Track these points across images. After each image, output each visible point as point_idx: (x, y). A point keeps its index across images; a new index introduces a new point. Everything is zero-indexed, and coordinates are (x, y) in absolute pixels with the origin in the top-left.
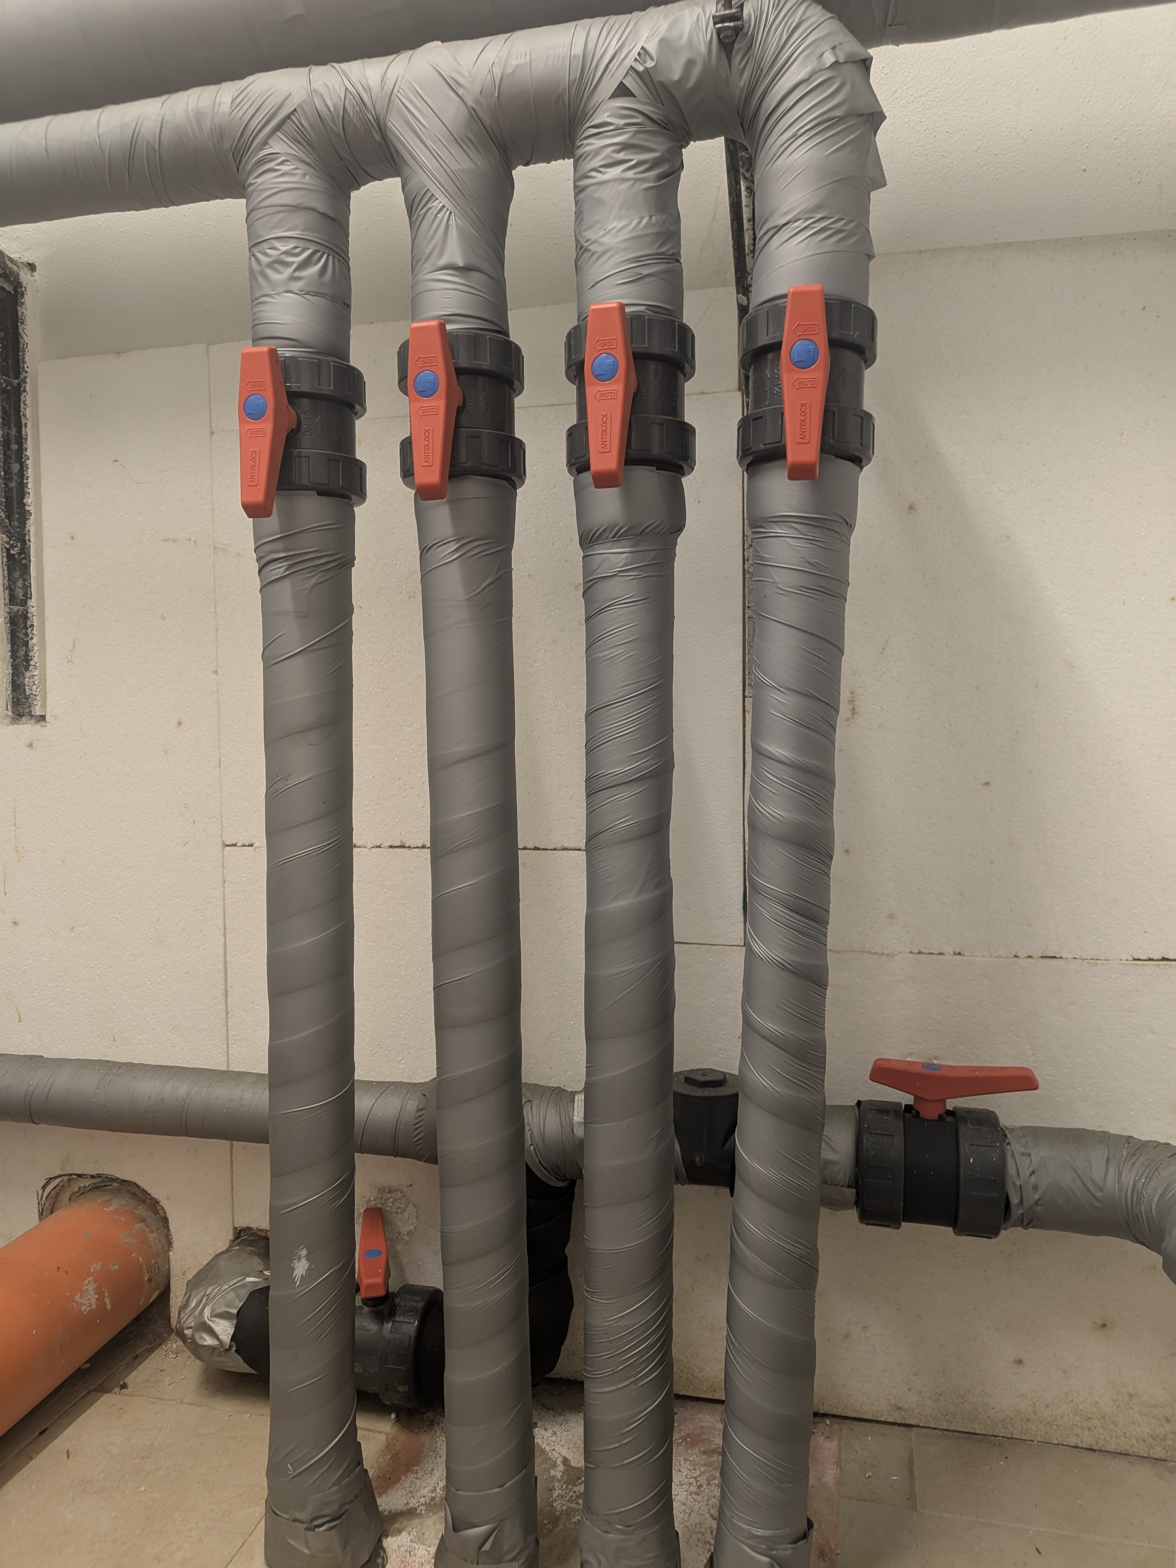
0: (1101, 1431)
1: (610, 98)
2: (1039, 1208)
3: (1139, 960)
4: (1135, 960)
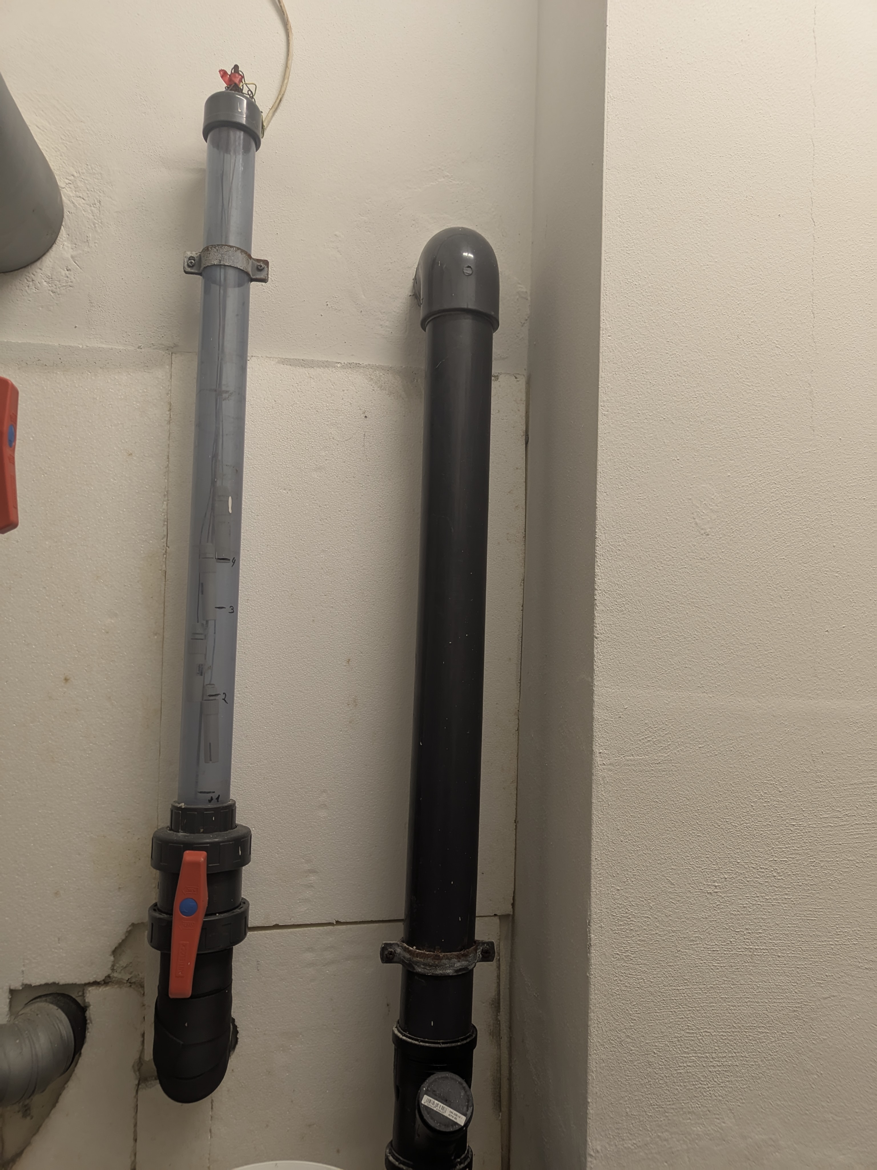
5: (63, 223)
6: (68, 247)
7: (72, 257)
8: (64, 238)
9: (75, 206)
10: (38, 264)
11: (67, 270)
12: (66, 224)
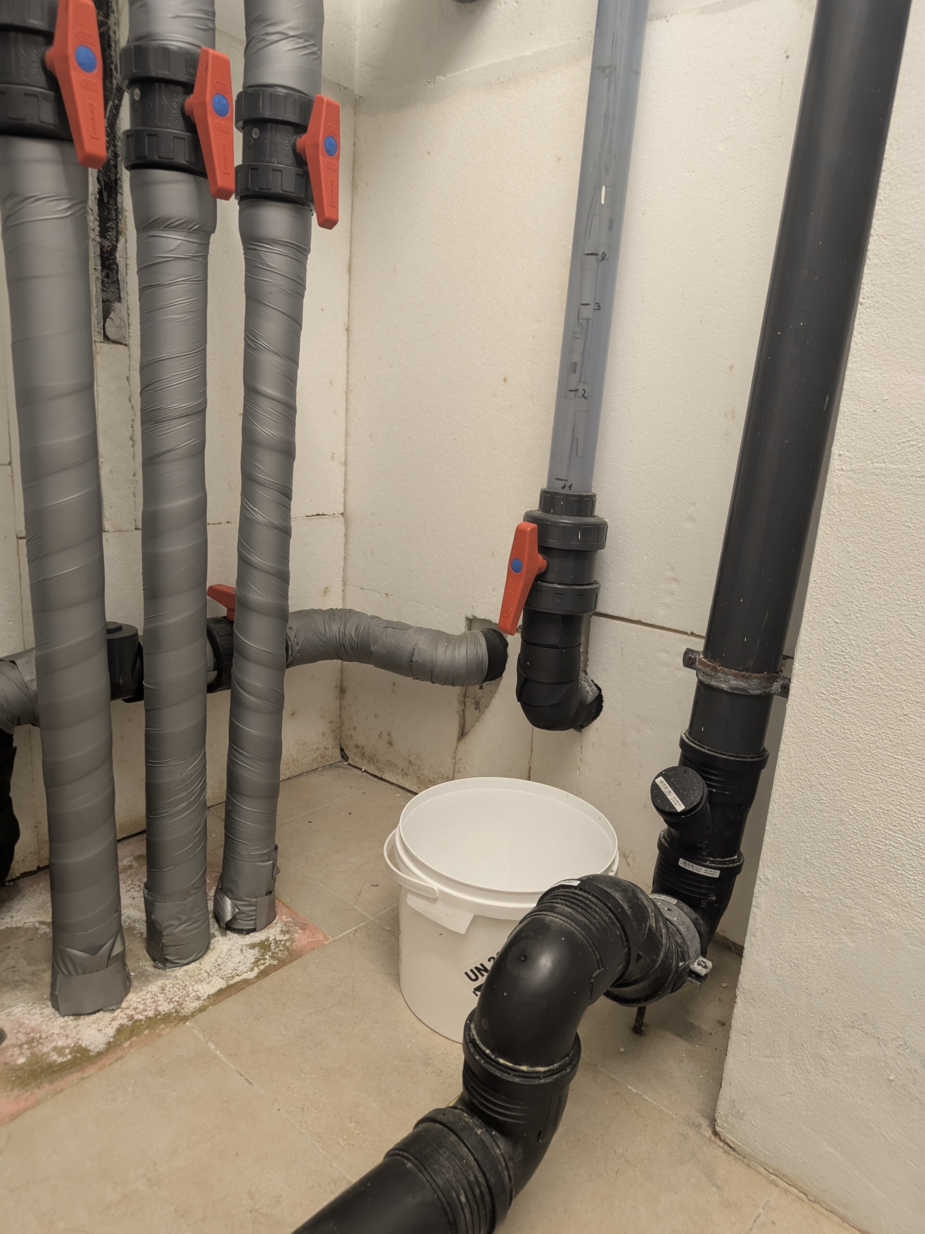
0: (292, 767)
2: (298, 654)
3: (308, 516)
4: (307, 516)
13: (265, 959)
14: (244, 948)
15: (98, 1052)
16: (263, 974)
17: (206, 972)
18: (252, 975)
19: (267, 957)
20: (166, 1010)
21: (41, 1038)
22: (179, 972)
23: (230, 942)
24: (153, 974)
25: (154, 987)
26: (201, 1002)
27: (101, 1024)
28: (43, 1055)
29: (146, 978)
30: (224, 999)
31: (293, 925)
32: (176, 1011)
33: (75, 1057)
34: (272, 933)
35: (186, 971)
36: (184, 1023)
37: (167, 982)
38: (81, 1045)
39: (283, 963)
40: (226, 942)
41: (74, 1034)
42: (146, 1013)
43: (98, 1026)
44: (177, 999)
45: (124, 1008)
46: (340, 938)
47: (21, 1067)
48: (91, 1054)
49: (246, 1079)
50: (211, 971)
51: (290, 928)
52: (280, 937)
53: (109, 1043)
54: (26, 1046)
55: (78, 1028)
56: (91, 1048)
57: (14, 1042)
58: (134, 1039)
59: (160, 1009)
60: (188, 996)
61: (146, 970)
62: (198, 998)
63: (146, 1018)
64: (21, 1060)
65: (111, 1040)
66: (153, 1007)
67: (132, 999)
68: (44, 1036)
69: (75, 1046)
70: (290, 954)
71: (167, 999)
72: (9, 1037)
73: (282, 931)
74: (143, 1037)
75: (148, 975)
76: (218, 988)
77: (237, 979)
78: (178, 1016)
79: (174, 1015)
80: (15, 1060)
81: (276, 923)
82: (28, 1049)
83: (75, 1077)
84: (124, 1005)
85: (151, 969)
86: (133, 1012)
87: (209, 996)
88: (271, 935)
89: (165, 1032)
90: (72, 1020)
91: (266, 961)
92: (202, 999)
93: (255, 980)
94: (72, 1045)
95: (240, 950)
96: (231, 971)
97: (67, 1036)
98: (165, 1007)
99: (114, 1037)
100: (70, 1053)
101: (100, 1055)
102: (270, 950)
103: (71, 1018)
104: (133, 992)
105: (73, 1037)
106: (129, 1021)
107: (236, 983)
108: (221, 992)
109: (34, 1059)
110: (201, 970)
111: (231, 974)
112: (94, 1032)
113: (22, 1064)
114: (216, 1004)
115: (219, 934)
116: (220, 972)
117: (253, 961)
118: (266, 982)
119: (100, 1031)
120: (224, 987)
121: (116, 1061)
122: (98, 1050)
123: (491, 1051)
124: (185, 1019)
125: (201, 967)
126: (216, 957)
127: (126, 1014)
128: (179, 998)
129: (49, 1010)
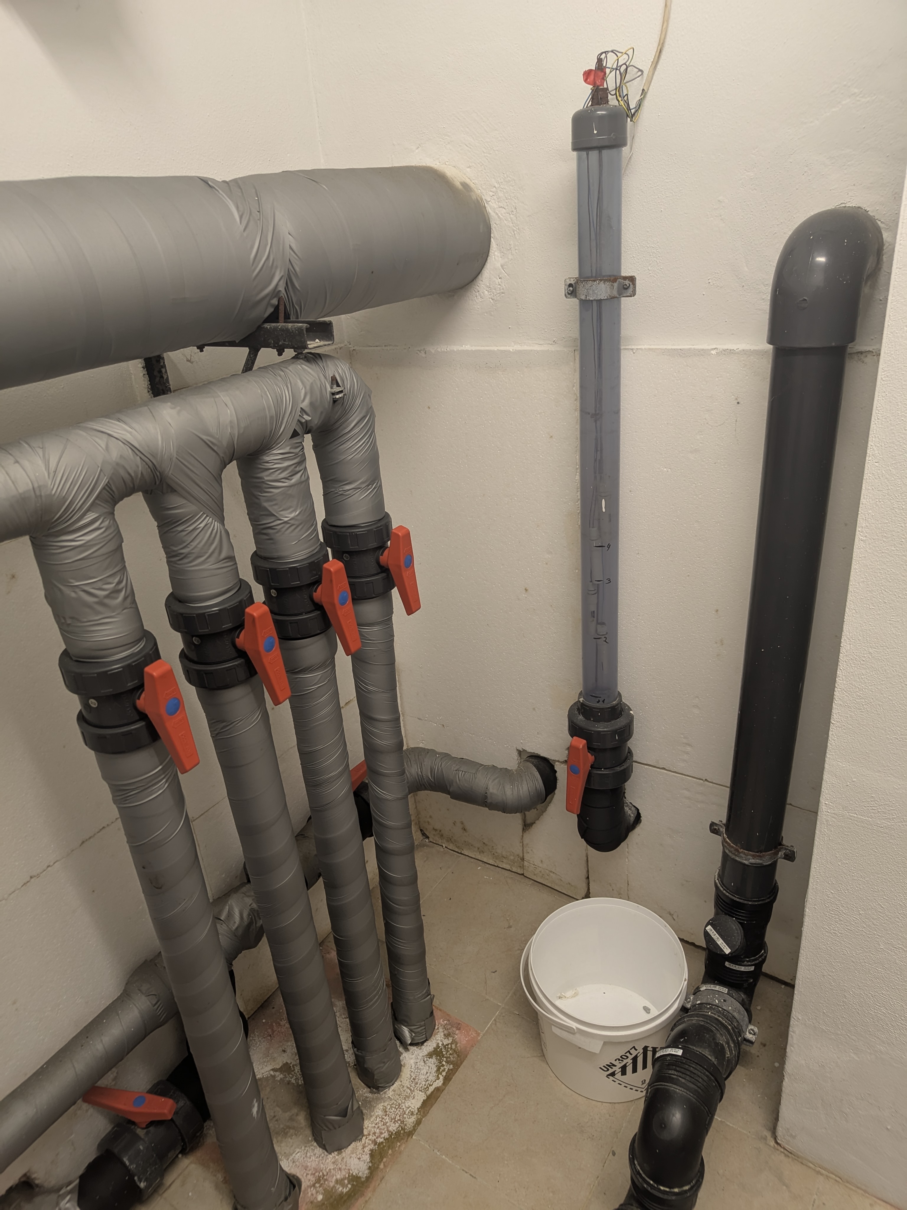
1: (290, 439)
5: (492, 235)
6: (498, 256)
7: (502, 266)
8: (494, 249)
9: (499, 217)
10: (480, 277)
11: (500, 278)
12: (494, 236)
13: (443, 1065)
14: (425, 1059)
15: (366, 1177)
16: (447, 1079)
17: (408, 1088)
18: (439, 1083)
19: (444, 1063)
20: (395, 1128)
21: (324, 1175)
22: (390, 1092)
23: (414, 1056)
24: (373, 1099)
25: (378, 1111)
26: (415, 1116)
27: (358, 1153)
28: (332, 1189)
29: (370, 1104)
30: (430, 1109)
31: (450, 1026)
32: (402, 1127)
33: (353, 1185)
34: (438, 1039)
35: (394, 1091)
36: (412, 1137)
37: (386, 1104)
38: (352, 1174)
39: (457, 1066)
40: (411, 1056)
41: (344, 1167)
42: (383, 1136)
43: (357, 1155)
44: (399, 1118)
45: (367, 1135)
46: (487, 1030)
47: (322, 1204)
48: (363, 1180)
49: (471, 1175)
50: (411, 1086)
51: (450, 1031)
52: (446, 1042)
53: (370, 1168)
54: (317, 1185)
55: (345, 1160)
56: (360, 1174)
57: (309, 1184)
58: (385, 1160)
59: (391, 1129)
60: (405, 1114)
61: (367, 1097)
62: (412, 1114)
63: (385, 1140)
64: (320, 1197)
65: (370, 1165)
66: (386, 1129)
67: (368, 1126)
68: (325, 1173)
69: (349, 1176)
70: (458, 1056)
71: (392, 1119)
72: (303, 1180)
73: (445, 1035)
74: (390, 1156)
75: (370, 1102)
76: (422, 1101)
77: (431, 1089)
78: (405, 1132)
79: (402, 1132)
80: (316, 1198)
81: (438, 1029)
82: (320, 1187)
83: (361, 1201)
84: (365, 1132)
85: (370, 1095)
86: (375, 1137)
87: (418, 1109)
88: (439, 1041)
89: (402, 1148)
90: (338, 1155)
91: (445, 1067)
92: (415, 1113)
93: (444, 1087)
94: (347, 1176)
95: (422, 1061)
96: (424, 1083)
97: (340, 1169)
98: (394, 1127)
99: (371, 1162)
100: (349, 1183)
101: (368, 1178)
102: (443, 1056)
103: (336, 1153)
104: (366, 1120)
105: (345, 1169)
106: (375, 1145)
107: (432, 1092)
108: (424, 1103)
109: (329, 1194)
110: (404, 1086)
111: (425, 1085)
112: (356, 1161)
113: (322, 1200)
114: (426, 1115)
115: (404, 1052)
116: (418, 1085)
117: (435, 1069)
118: (452, 1085)
119: (359, 1159)
120: (425, 1098)
121: (381, 1181)
122: (365, 1175)
123: (653, 1181)
124: (410, 1134)
125: (403, 1085)
126: (409, 1073)
127: (370, 1140)
128: (400, 1116)
129: (319, 1151)
